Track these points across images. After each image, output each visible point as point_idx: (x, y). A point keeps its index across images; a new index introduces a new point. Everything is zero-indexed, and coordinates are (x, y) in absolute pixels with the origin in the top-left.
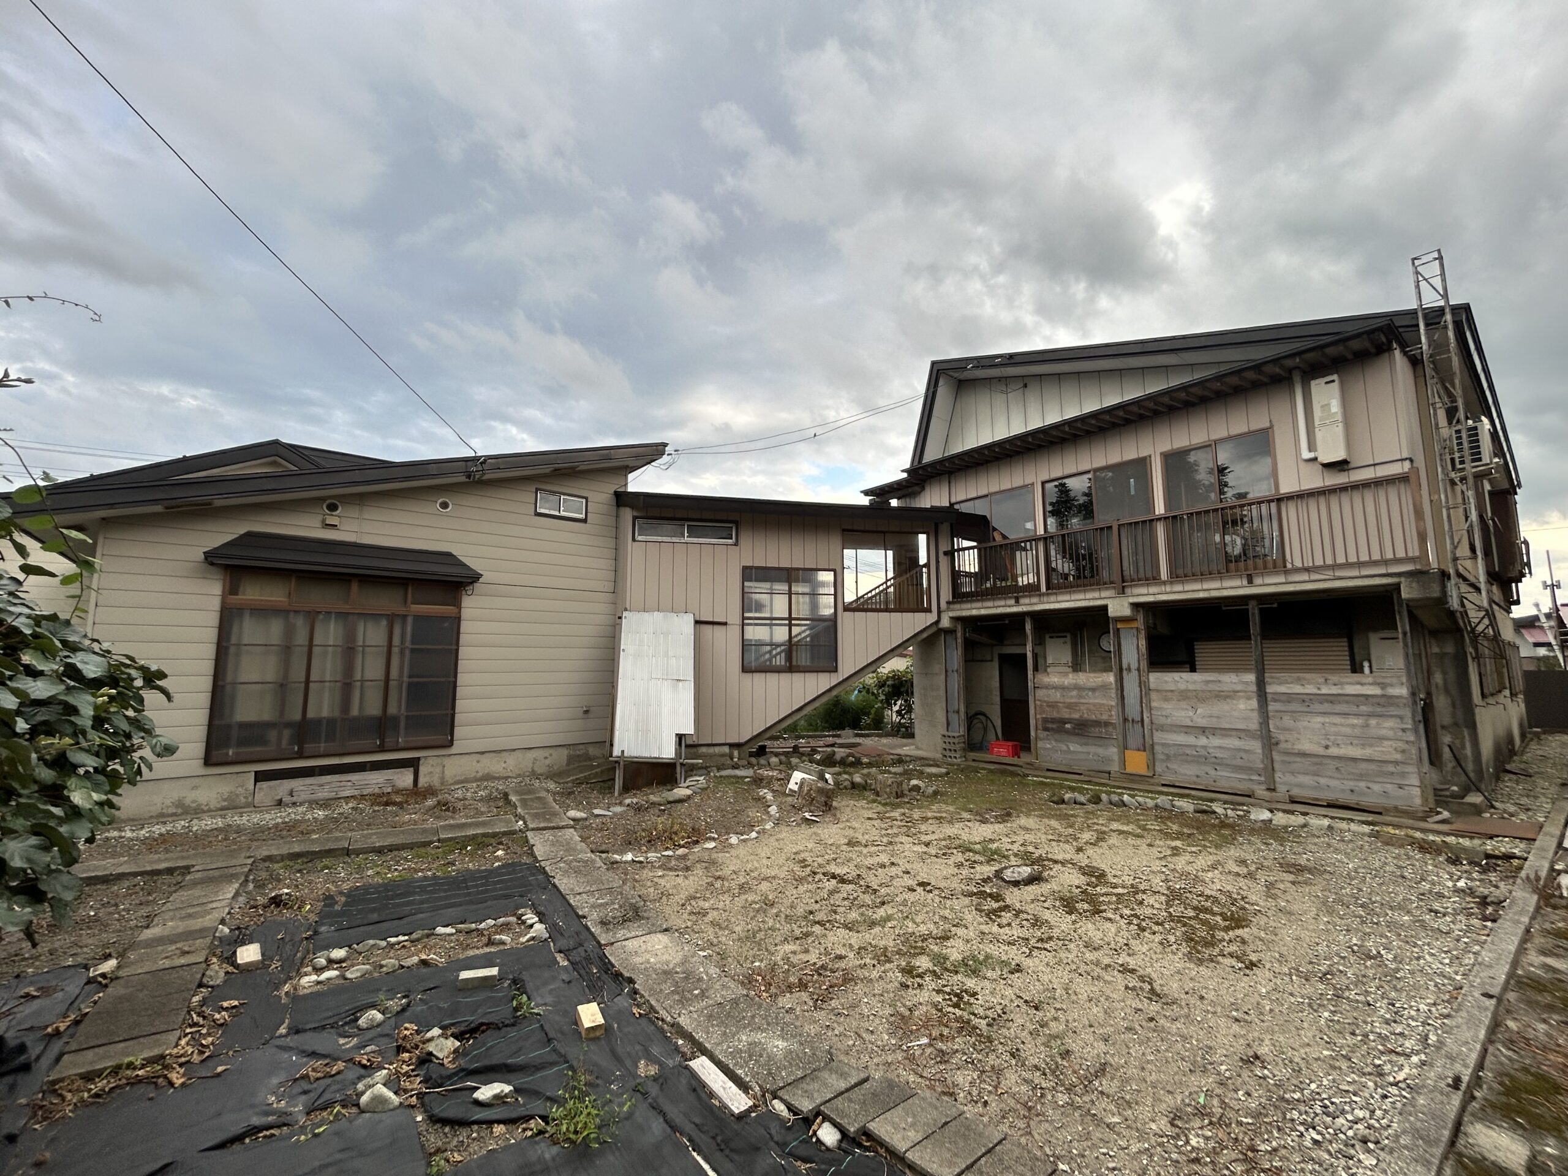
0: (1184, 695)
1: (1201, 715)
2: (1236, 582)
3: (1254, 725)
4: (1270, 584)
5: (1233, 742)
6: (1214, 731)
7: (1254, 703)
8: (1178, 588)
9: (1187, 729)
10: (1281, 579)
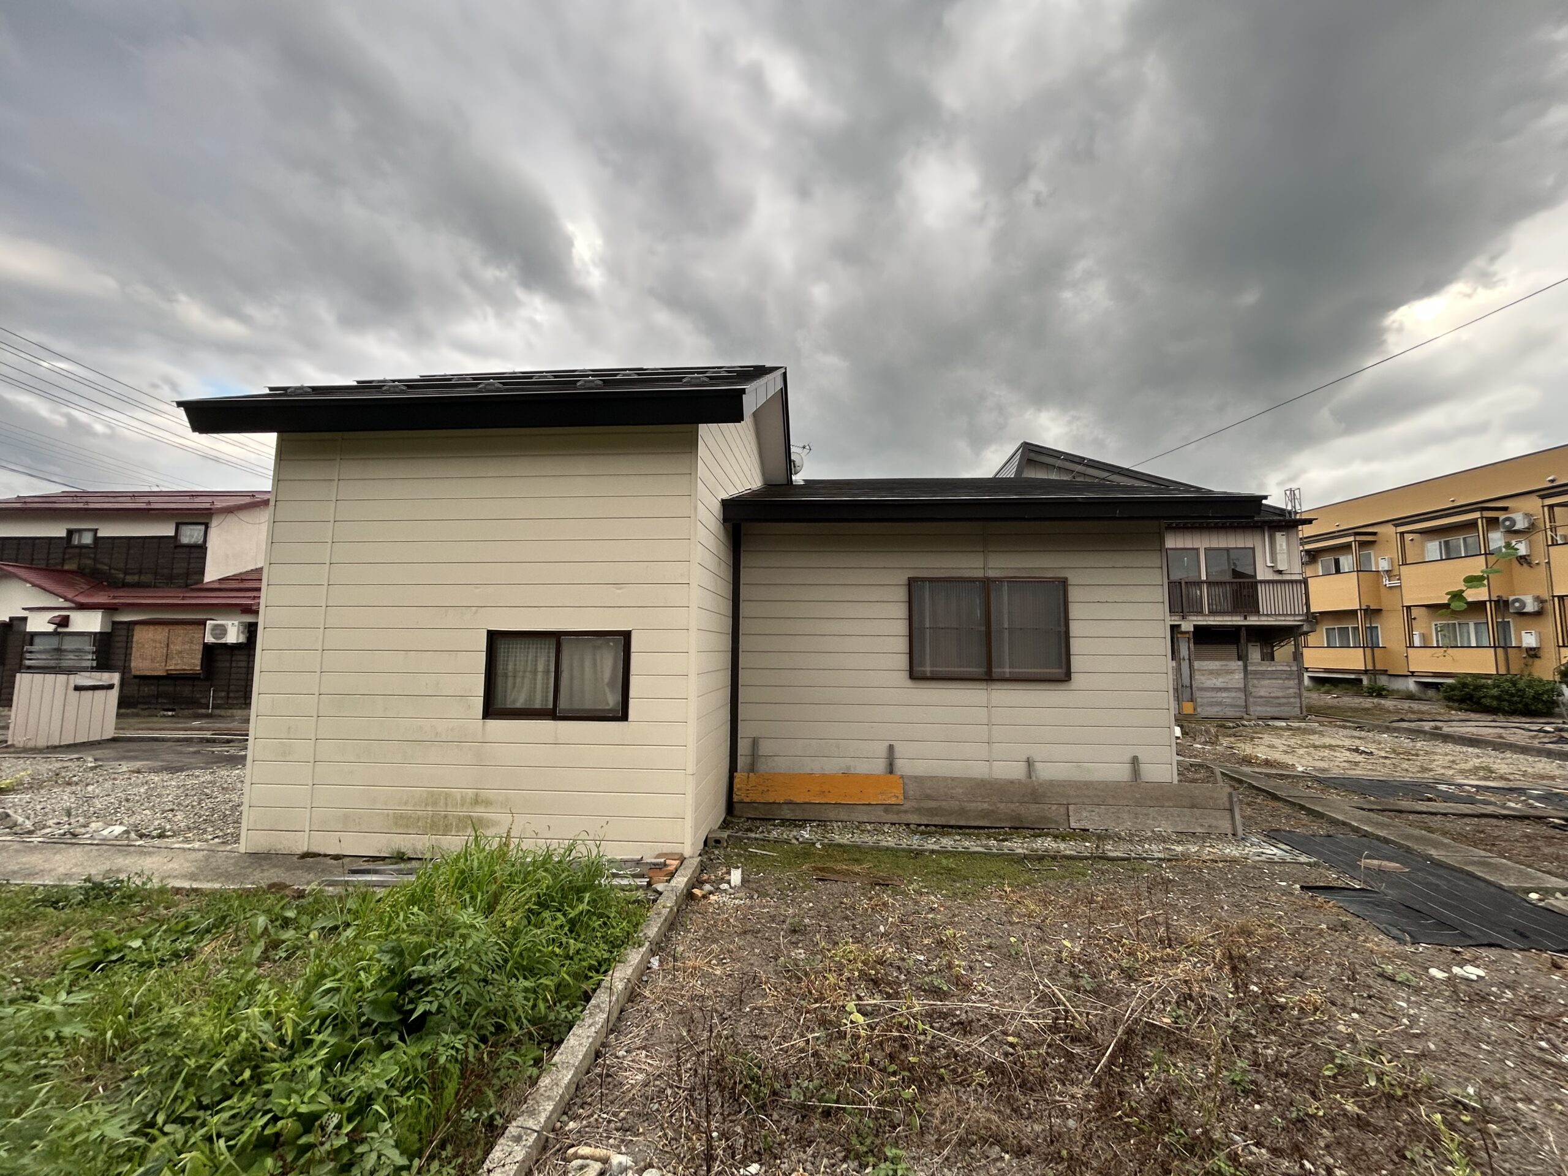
0: (1211, 672)
1: (1219, 682)
2: (1238, 618)
3: (1242, 686)
4: (1253, 621)
5: (1233, 694)
6: (1226, 689)
7: (1242, 675)
8: (1212, 618)
9: (1213, 689)
10: (1256, 618)
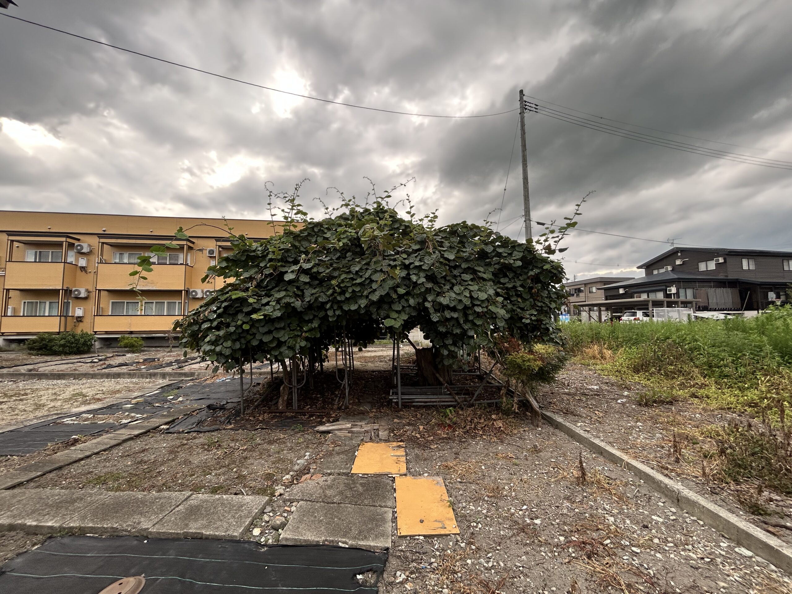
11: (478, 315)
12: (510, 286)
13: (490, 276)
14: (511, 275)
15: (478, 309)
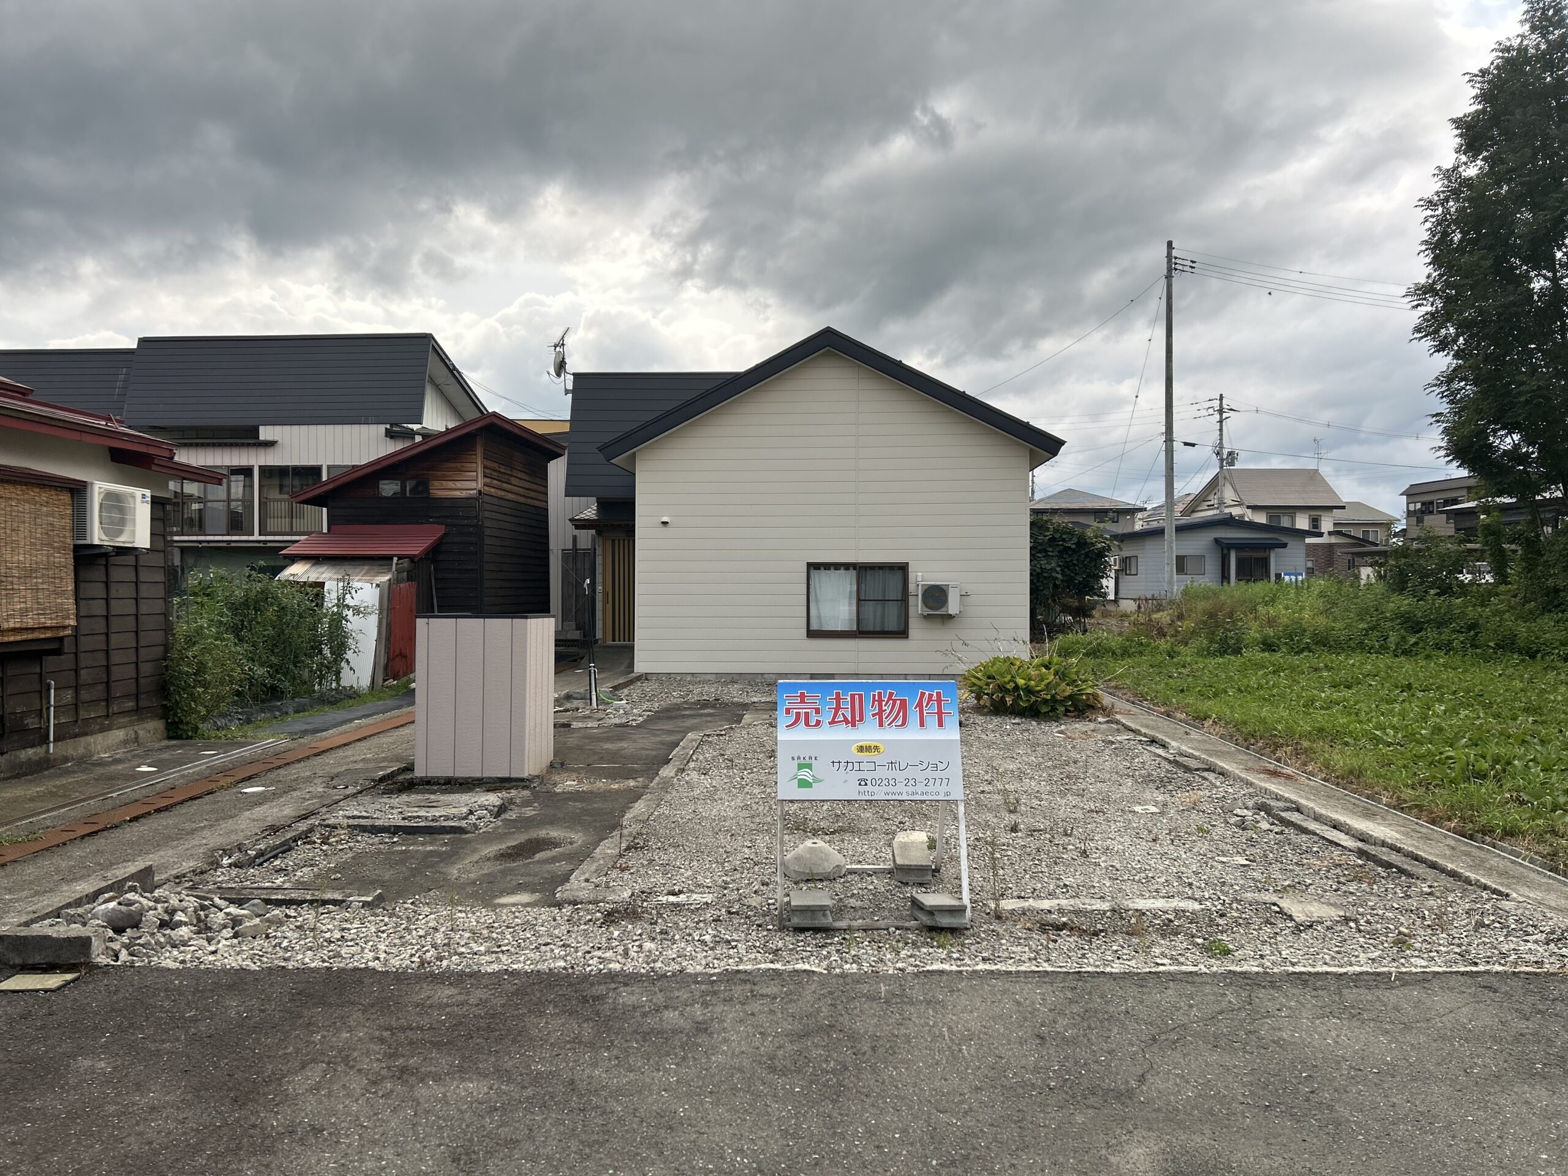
11: (1046, 578)
12: (1068, 560)
13: (1056, 553)
14: (1070, 553)
15: (1045, 575)
